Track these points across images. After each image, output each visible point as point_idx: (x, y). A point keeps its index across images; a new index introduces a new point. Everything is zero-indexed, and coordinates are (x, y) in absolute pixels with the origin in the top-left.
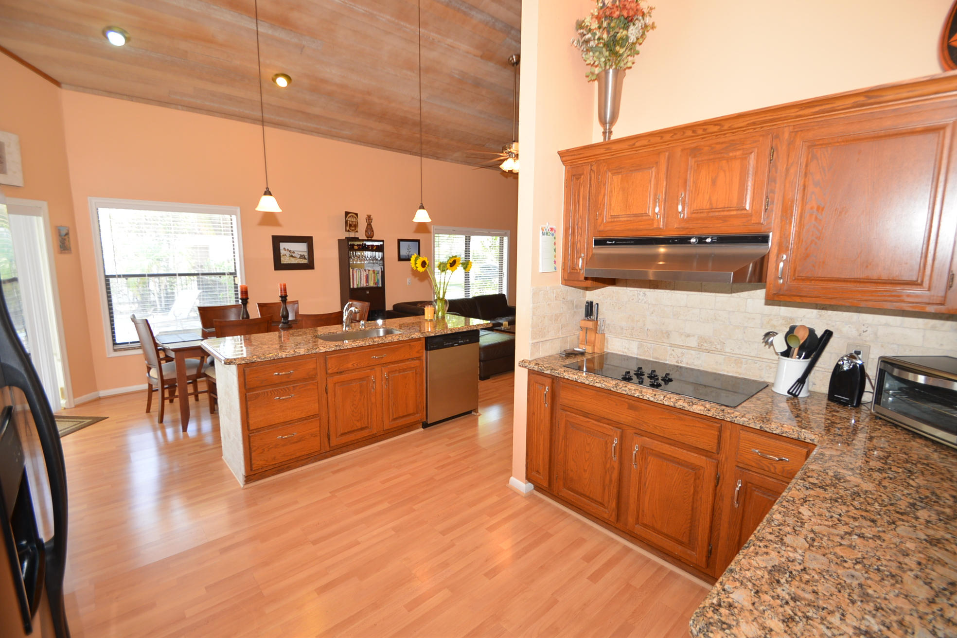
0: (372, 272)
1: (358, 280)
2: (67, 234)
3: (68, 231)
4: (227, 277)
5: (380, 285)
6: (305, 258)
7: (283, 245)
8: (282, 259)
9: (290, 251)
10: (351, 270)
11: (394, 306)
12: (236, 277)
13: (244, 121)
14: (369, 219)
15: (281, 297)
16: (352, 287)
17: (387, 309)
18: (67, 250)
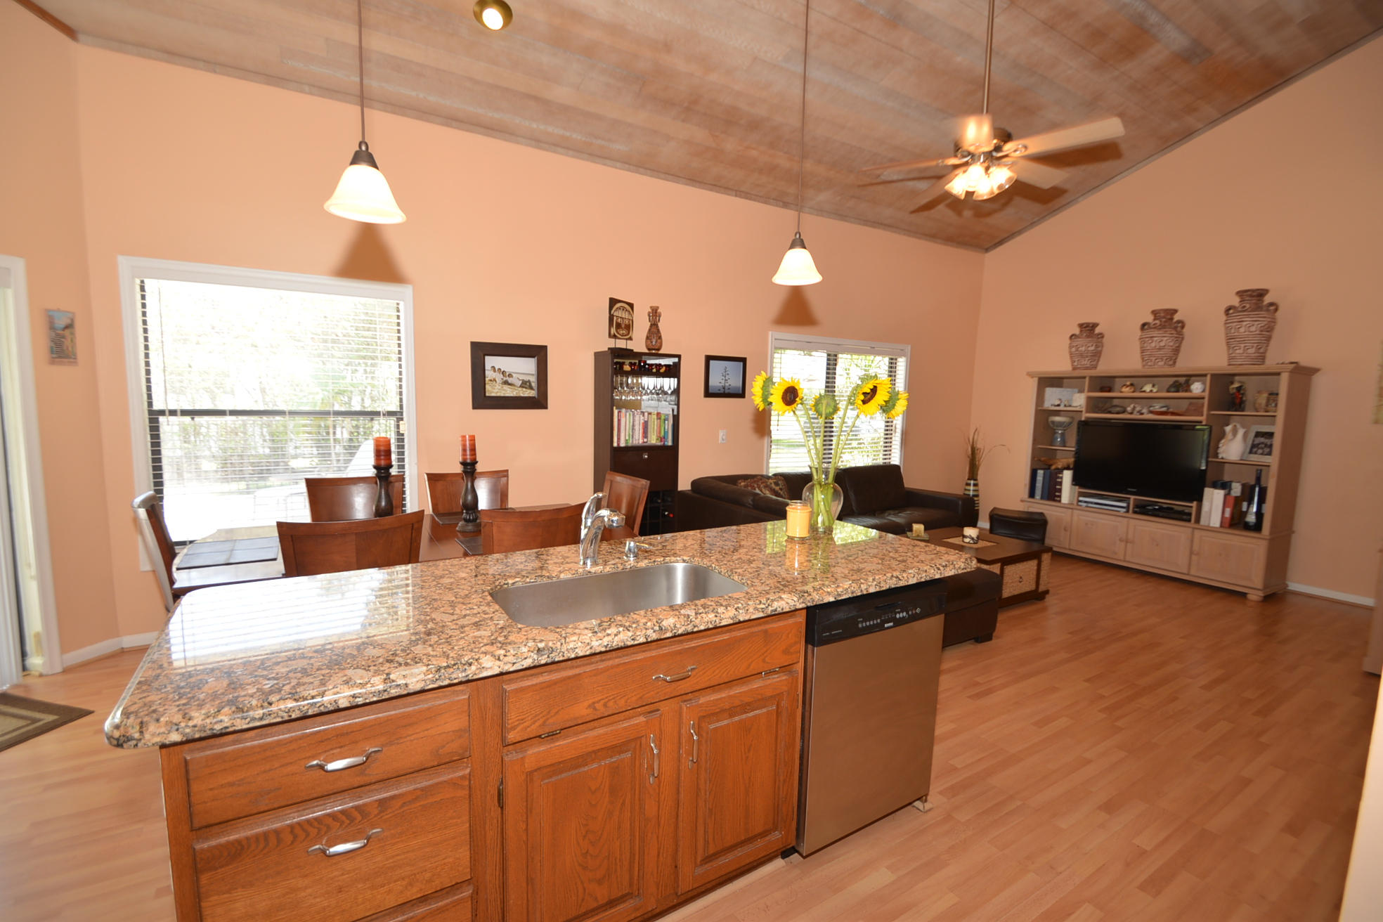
0: (655, 417)
1: (629, 431)
2: (69, 326)
3: (72, 320)
4: (382, 420)
5: (670, 443)
6: (531, 388)
7: (490, 361)
8: (487, 387)
9: (504, 373)
10: (616, 412)
11: (694, 483)
12: (402, 419)
13: (427, 121)
14: (655, 314)
15: (464, 464)
16: (615, 445)
17: (680, 488)
18: (68, 357)
